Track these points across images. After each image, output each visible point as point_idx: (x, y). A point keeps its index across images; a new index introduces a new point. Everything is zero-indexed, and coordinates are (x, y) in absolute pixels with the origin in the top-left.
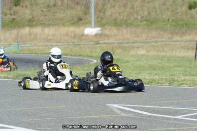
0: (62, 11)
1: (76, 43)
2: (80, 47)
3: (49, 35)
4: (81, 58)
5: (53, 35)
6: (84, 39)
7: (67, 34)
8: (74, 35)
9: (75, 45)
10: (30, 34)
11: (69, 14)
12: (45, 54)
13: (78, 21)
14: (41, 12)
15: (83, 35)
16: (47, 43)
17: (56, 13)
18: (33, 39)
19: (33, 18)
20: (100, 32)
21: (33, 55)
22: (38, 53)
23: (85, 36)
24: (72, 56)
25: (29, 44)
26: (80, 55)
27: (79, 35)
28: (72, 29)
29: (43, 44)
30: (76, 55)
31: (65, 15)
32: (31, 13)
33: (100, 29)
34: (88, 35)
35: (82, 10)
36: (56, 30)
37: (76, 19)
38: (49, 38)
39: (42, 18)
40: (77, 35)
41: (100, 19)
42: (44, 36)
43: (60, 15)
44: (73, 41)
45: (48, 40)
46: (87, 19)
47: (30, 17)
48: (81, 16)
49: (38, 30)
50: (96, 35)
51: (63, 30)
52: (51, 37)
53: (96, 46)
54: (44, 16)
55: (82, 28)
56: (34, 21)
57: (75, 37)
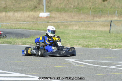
0: (24, 2)
1: (35, 22)
2: (37, 25)
3: (18, 17)
4: (39, 31)
5: (20, 17)
6: (39, 20)
7: (29, 17)
8: (33, 17)
9: (34, 23)
10: (6, 17)
11: (29, 4)
12: (16, 29)
13: (34, 9)
14: (11, 3)
15: (38, 17)
16: (17, 22)
17: (21, 3)
18: (8, 20)
19: (6, 6)
20: (49, 15)
21: (9, 29)
22: (12, 28)
23: (40, 17)
24: (33, 30)
25: (6, 22)
26: (38, 30)
27: (36, 17)
28: (31, 13)
29: (14, 22)
30: (36, 30)
31: (26, 4)
32: (6, 4)
33: (49, 13)
34: (42, 17)
35: (37, 2)
36: (22, 14)
37: (33, 7)
38: (18, 19)
39: (12, 6)
40: (35, 17)
41: (48, 7)
42: (14, 18)
43: (23, 5)
44: (33, 21)
45: (17, 20)
46: (40, 7)
47: (5, 6)
48: (36, 5)
49: (10, 14)
50: (47, 17)
51: (26, 14)
52: (19, 18)
53: (48, 24)
54: (13, 5)
55: (38, 13)
56: (7, 8)
57: (33, 18)
